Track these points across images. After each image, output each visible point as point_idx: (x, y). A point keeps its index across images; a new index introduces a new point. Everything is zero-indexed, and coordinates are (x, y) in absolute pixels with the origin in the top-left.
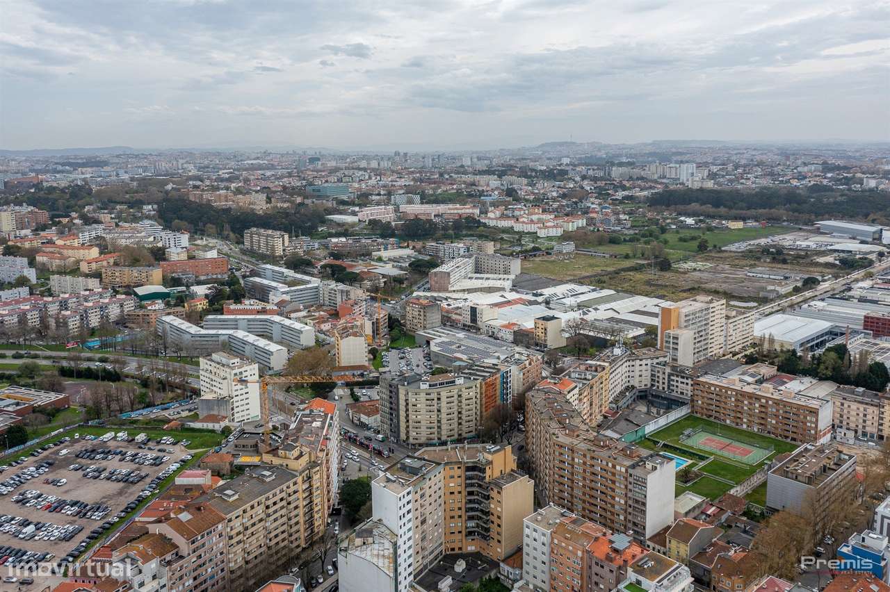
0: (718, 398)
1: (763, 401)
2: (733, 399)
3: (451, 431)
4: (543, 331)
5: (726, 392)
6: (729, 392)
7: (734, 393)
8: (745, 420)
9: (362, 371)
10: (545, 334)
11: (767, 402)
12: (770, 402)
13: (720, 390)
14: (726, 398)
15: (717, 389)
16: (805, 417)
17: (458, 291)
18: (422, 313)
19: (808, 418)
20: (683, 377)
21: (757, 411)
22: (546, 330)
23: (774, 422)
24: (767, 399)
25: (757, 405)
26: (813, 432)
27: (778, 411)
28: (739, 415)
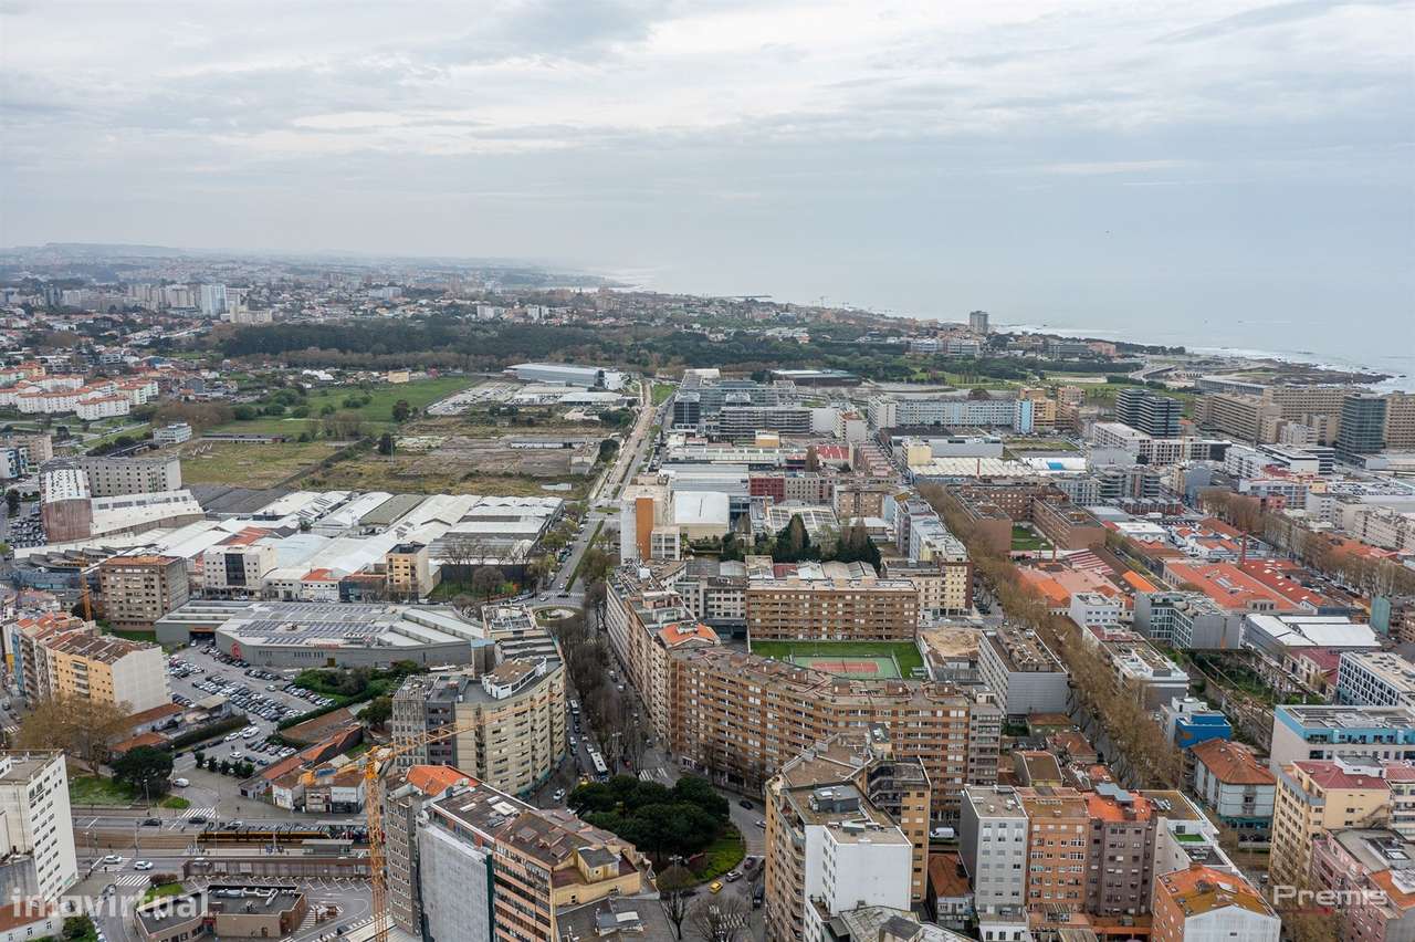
0: (785, 608)
1: (848, 597)
2: (807, 605)
3: (523, 764)
4: (408, 571)
5: (797, 597)
6: (801, 597)
7: (808, 597)
8: (824, 629)
9: (170, 718)
10: (413, 575)
11: (853, 598)
12: (858, 597)
13: (789, 597)
14: (797, 605)
15: (784, 596)
16: (902, 606)
17: (110, 533)
18: (156, 583)
19: (906, 606)
20: (727, 591)
21: (840, 613)
22: (413, 568)
23: (863, 621)
24: (853, 594)
25: (840, 605)
26: (911, 622)
27: (868, 606)
28: (816, 624)
